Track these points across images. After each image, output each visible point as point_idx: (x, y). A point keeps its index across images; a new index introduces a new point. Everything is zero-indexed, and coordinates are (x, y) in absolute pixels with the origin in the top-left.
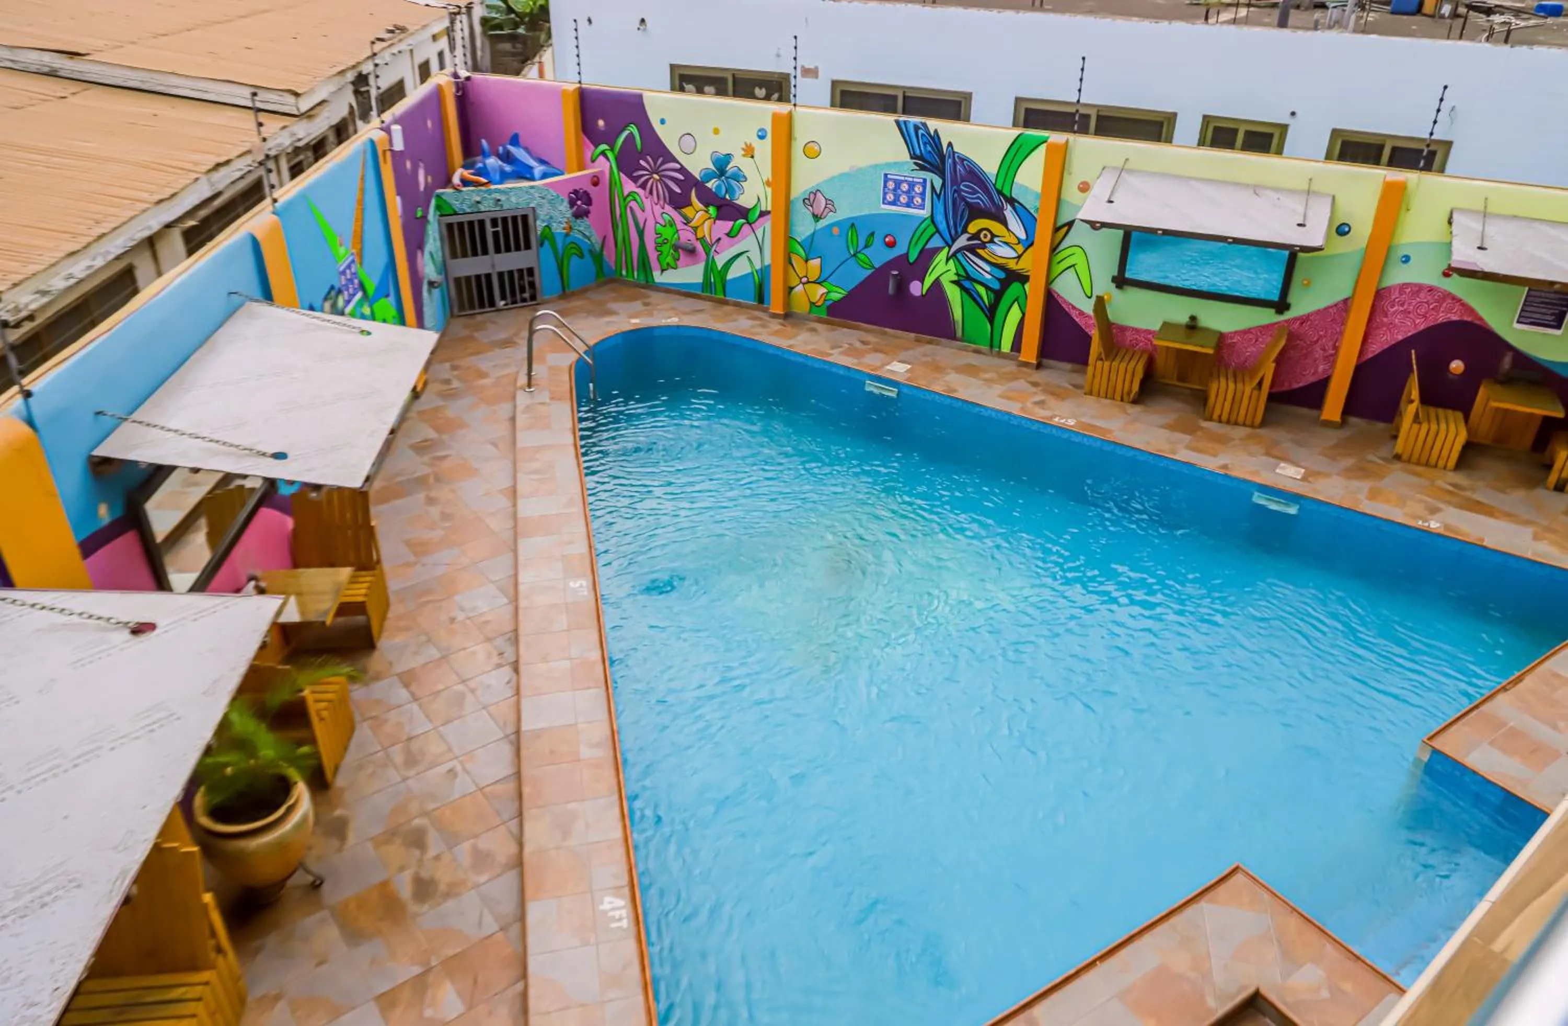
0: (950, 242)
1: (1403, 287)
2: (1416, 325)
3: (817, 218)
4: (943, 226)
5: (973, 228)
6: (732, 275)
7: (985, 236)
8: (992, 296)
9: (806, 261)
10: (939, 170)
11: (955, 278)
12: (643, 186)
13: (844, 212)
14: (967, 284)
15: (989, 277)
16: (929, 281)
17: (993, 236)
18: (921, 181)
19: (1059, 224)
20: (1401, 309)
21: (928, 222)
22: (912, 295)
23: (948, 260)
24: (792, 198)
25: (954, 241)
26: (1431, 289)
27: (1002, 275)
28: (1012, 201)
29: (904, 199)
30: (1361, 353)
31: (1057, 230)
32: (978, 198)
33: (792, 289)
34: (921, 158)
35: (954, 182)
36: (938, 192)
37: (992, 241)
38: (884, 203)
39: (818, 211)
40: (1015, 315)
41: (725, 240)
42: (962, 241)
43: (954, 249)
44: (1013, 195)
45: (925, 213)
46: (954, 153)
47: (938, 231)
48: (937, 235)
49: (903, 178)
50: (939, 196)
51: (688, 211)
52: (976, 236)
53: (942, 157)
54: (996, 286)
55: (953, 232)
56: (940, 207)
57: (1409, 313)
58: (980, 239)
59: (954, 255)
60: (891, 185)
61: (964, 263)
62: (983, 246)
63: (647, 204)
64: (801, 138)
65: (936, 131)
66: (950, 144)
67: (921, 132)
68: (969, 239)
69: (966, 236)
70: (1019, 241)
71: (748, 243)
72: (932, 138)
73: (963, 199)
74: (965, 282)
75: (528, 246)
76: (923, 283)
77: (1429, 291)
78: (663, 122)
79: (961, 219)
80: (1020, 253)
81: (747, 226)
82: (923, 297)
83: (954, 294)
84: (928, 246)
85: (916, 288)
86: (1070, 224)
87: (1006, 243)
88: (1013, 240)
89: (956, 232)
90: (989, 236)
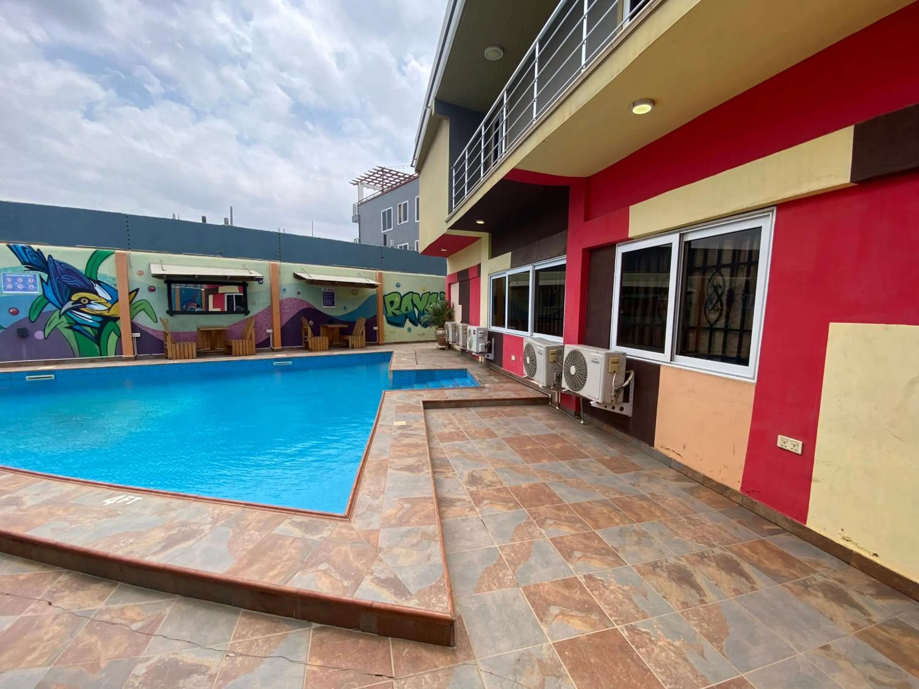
0: (60, 306)
1: (287, 299)
2: (295, 311)
4: (53, 298)
5: (75, 298)
7: (85, 301)
8: (95, 331)
10: (43, 269)
11: (68, 325)
14: (77, 327)
15: (91, 321)
16: (48, 330)
17: (90, 301)
18: (32, 276)
19: (131, 290)
20: (288, 306)
21: (42, 297)
22: (36, 339)
23: (60, 317)
25: (62, 306)
27: (100, 319)
28: (99, 283)
29: (20, 287)
30: (281, 324)
31: (130, 293)
32: (76, 282)
34: (30, 263)
35: (57, 274)
36: (46, 281)
37: (89, 303)
38: (4, 290)
40: (113, 338)
42: (69, 305)
43: (63, 310)
44: (99, 279)
46: (54, 260)
47: (50, 302)
49: (17, 275)
50: (47, 283)
52: (78, 301)
53: (45, 262)
54: (98, 325)
55: (61, 301)
56: (49, 289)
57: (291, 308)
58: (81, 303)
59: (65, 313)
60: (9, 280)
61: (73, 316)
62: (84, 306)
67: (27, 250)
68: (73, 304)
69: (71, 302)
70: (108, 301)
72: (37, 253)
73: (65, 283)
74: (75, 326)
76: (44, 332)
77: (295, 300)
79: (66, 294)
80: (109, 306)
82: (45, 338)
83: (69, 334)
84: (43, 311)
85: (39, 335)
86: (137, 290)
87: (99, 303)
88: (103, 301)
89: (63, 300)
90: (87, 301)
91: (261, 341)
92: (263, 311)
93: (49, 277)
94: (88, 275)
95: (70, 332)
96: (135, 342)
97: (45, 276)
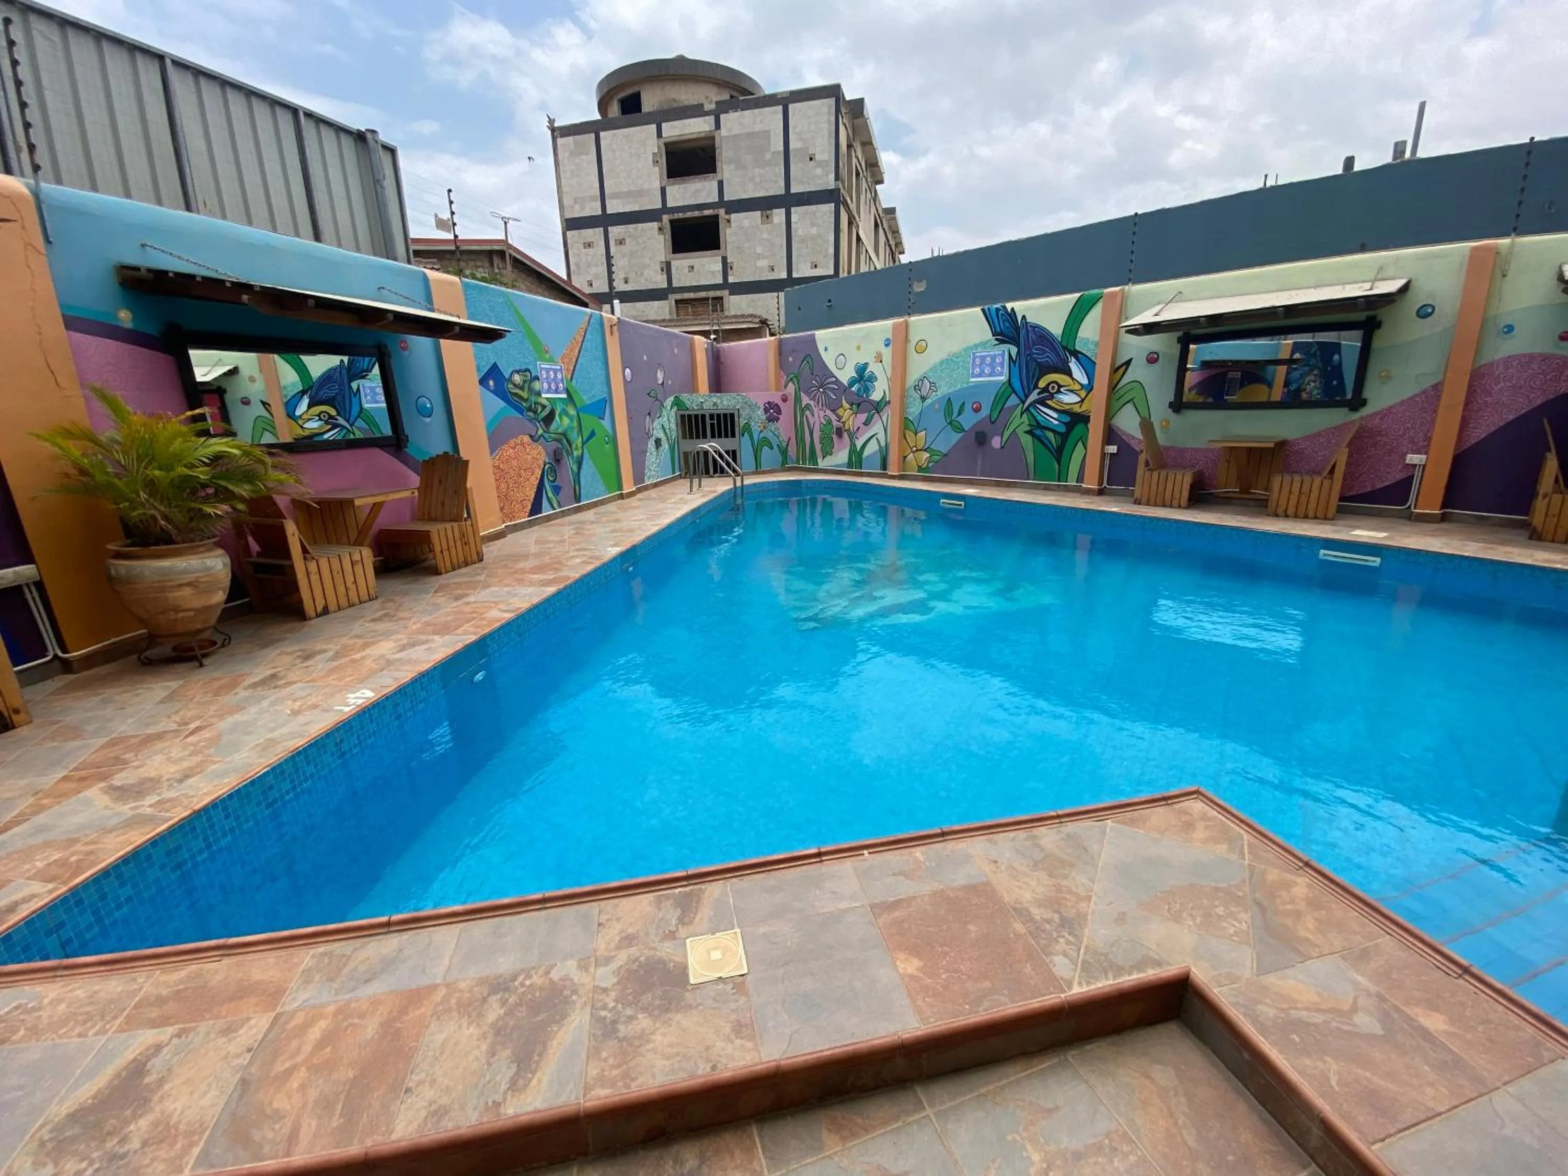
0: (1024, 398)
1: (1508, 361)
2: (1530, 401)
3: (923, 399)
4: (1018, 386)
5: (1042, 384)
6: (866, 453)
7: (1053, 387)
8: (1059, 438)
9: (916, 434)
10: (1014, 341)
11: (1028, 428)
12: (813, 399)
13: (943, 390)
14: (1038, 432)
15: (1056, 422)
16: (1006, 434)
17: (1060, 386)
18: (1001, 352)
19: (1118, 364)
20: (1508, 384)
21: (1007, 384)
22: (992, 448)
23: (1022, 414)
24: (907, 387)
25: (1027, 397)
26: (1546, 358)
27: (1067, 419)
28: (1076, 354)
29: (987, 370)
30: (1460, 440)
31: (1116, 370)
32: (1047, 357)
33: (905, 457)
34: (1001, 334)
35: (1028, 347)
36: (1014, 358)
37: (1059, 392)
38: (971, 377)
39: (924, 394)
41: (862, 426)
42: (1034, 396)
43: (1027, 403)
44: (1077, 348)
45: (1003, 378)
46: (1027, 323)
47: (1014, 392)
48: (1013, 395)
49: (987, 353)
50: (1014, 362)
51: (840, 412)
52: (1045, 390)
53: (1017, 329)
54: (1063, 429)
55: (1026, 390)
56: (1016, 370)
57: (1521, 388)
58: (1048, 392)
59: (1027, 409)
60: (978, 361)
61: (1036, 414)
62: (1052, 397)
63: (815, 410)
64: (914, 338)
65: (1013, 309)
66: (1024, 317)
67: (1000, 313)
68: (1039, 394)
69: (1037, 391)
70: (1082, 387)
71: (877, 428)
72: (1010, 315)
73: (1035, 360)
74: (1036, 430)
75: (733, 435)
76: (1002, 437)
78: (826, 349)
79: (1033, 378)
80: (1083, 397)
81: (876, 415)
82: (1002, 448)
83: (1027, 440)
84: (1006, 405)
85: (996, 442)
86: (1128, 363)
87: (1071, 391)
88: (1077, 387)
89: (1029, 389)
90: (1056, 387)
91: (1379, 485)
92: (1410, 398)
93: (1018, 352)
94: (1064, 344)
95: (1029, 438)
96: (1107, 462)
97: (1014, 350)
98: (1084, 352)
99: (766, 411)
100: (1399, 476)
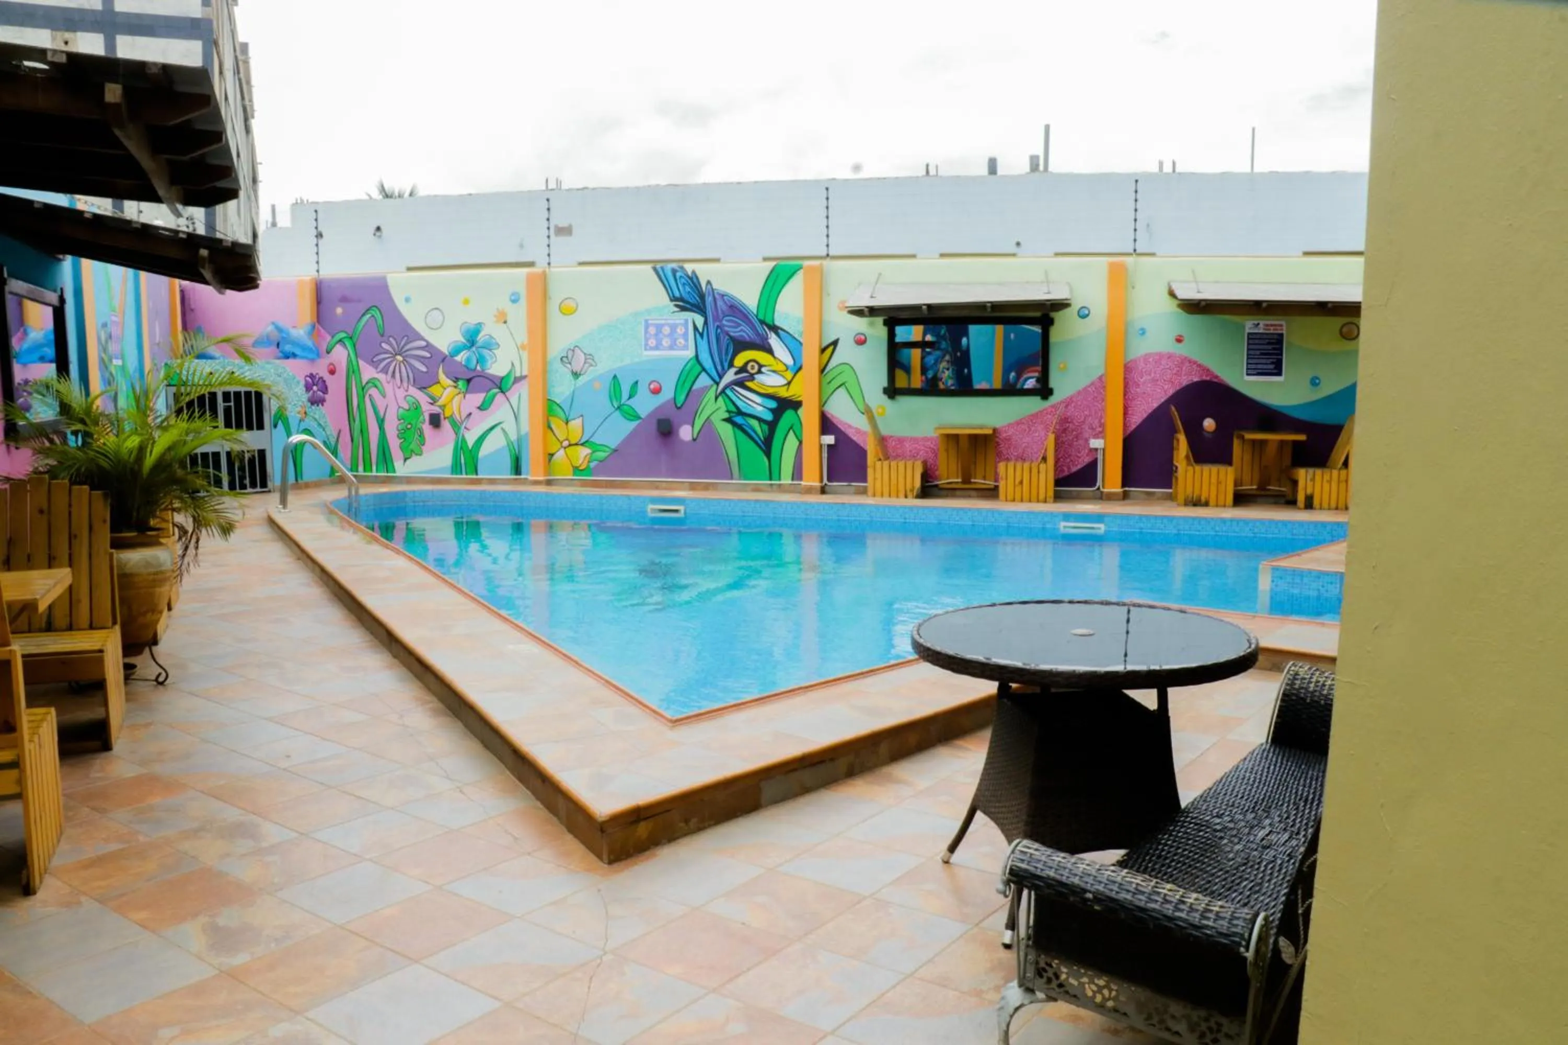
0: (717, 379)
1: (1146, 358)
2: (1165, 392)
3: (576, 375)
4: (708, 364)
5: (739, 361)
6: (485, 450)
7: (753, 367)
8: (765, 427)
9: (567, 423)
10: (700, 308)
11: (726, 415)
12: (385, 371)
13: (605, 364)
14: (739, 420)
15: (760, 408)
16: (699, 423)
17: (760, 366)
18: (682, 322)
19: (825, 344)
20: (1149, 377)
21: (694, 361)
22: (682, 442)
23: (716, 398)
24: (548, 360)
25: (721, 377)
26: (1170, 356)
27: (773, 404)
28: (775, 329)
29: (666, 342)
30: (1125, 426)
31: (823, 350)
32: (742, 330)
33: (552, 455)
34: (681, 299)
35: (716, 318)
36: (701, 330)
37: (759, 372)
38: (646, 349)
39: (577, 368)
40: (791, 443)
41: (476, 412)
42: (730, 376)
43: (722, 385)
45: (690, 353)
46: (713, 290)
47: (704, 369)
48: (703, 374)
49: (663, 322)
50: (702, 335)
51: (435, 390)
52: (743, 369)
53: (702, 296)
54: (769, 417)
55: (719, 368)
56: (703, 345)
57: (1157, 380)
58: (747, 371)
59: (723, 391)
60: (652, 330)
61: (734, 398)
62: (752, 378)
63: (389, 389)
64: (557, 295)
65: (694, 272)
66: (709, 283)
67: (678, 274)
68: (736, 373)
69: (733, 370)
70: (787, 368)
71: (501, 412)
72: (691, 279)
73: (727, 334)
74: (736, 417)
75: (261, 426)
76: (693, 427)
77: (1169, 358)
78: (407, 300)
79: (727, 354)
80: (789, 378)
81: (500, 397)
82: (694, 440)
83: (726, 431)
84: (695, 387)
85: (685, 433)
86: (835, 343)
87: (774, 371)
88: (781, 367)
89: (723, 368)
90: (756, 367)
91: (1074, 469)
92: (1085, 389)
93: (706, 323)
94: (761, 317)
95: (729, 427)
96: (825, 455)
97: (699, 320)
98: (785, 328)
99: (308, 388)
100: (1087, 460)
